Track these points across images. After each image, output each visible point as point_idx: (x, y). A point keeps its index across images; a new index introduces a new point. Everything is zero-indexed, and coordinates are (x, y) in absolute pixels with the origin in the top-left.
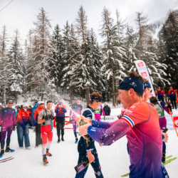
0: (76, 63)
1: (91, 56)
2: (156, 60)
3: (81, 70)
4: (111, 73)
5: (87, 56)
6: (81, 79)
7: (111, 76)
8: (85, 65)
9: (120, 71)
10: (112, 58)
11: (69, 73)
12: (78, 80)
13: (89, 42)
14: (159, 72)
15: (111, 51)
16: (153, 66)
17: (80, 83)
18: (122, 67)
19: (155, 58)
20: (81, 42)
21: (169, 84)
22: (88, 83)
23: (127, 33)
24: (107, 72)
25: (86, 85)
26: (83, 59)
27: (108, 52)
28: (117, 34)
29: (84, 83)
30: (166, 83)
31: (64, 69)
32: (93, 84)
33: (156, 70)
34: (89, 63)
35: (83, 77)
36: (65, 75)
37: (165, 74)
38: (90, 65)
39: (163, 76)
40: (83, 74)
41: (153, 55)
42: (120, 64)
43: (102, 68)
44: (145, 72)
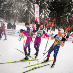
2: (47, 8)
3: (12, 3)
7: (27, 10)
16: (45, 10)
17: (11, 10)
18: (33, 7)
19: (47, 7)
21: (50, 19)
22: (15, 11)
24: (25, 8)
30: (49, 18)
32: (18, 12)
33: (46, 12)
36: (3, 4)
37: (49, 15)
38: (17, 1)
40: (13, 5)
41: (47, 5)
42: (32, 5)
43: (23, 5)
44: (38, 12)
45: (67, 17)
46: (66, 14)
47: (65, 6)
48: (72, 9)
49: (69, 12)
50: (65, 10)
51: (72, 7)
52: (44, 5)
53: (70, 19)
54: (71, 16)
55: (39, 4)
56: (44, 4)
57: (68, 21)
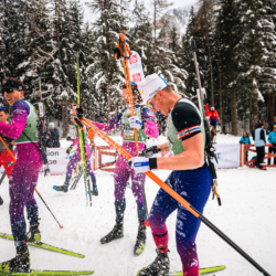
0: (42, 55)
1: (71, 46)
2: (174, 63)
3: (52, 70)
4: (103, 79)
5: (64, 44)
6: (50, 86)
8: (58, 61)
9: (120, 77)
10: (107, 52)
11: (29, 74)
12: (46, 88)
13: (67, 19)
14: (176, 82)
15: (105, 39)
16: (168, 72)
17: (49, 94)
19: (173, 59)
20: (51, 16)
22: (65, 93)
23: (135, 12)
24: (96, 76)
25: (59, 97)
26: (55, 49)
27: (98, 40)
28: (119, 10)
29: (56, 94)
31: (20, 66)
32: (73, 97)
33: (172, 78)
34: (66, 58)
35: (54, 82)
36: (22, 78)
37: (184, 86)
38: (68, 62)
39: (180, 88)
40: (54, 76)
41: (171, 54)
42: (119, 64)
43: (87, 69)
44: (139, 74)
45: (255, 82)
46: (249, 73)
47: (237, 45)
48: (263, 52)
49: (255, 64)
50: (239, 58)
51: (263, 43)
52: (162, 55)
53: (266, 88)
54: (268, 77)
55: (144, 55)
56: (161, 51)
57: (260, 94)
